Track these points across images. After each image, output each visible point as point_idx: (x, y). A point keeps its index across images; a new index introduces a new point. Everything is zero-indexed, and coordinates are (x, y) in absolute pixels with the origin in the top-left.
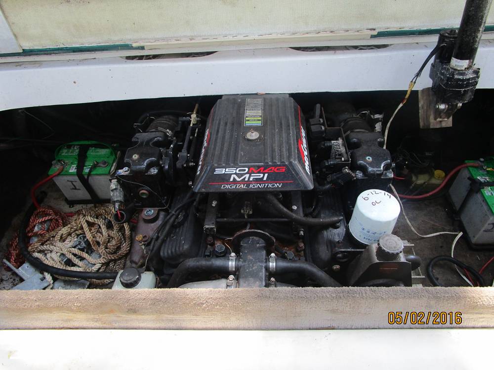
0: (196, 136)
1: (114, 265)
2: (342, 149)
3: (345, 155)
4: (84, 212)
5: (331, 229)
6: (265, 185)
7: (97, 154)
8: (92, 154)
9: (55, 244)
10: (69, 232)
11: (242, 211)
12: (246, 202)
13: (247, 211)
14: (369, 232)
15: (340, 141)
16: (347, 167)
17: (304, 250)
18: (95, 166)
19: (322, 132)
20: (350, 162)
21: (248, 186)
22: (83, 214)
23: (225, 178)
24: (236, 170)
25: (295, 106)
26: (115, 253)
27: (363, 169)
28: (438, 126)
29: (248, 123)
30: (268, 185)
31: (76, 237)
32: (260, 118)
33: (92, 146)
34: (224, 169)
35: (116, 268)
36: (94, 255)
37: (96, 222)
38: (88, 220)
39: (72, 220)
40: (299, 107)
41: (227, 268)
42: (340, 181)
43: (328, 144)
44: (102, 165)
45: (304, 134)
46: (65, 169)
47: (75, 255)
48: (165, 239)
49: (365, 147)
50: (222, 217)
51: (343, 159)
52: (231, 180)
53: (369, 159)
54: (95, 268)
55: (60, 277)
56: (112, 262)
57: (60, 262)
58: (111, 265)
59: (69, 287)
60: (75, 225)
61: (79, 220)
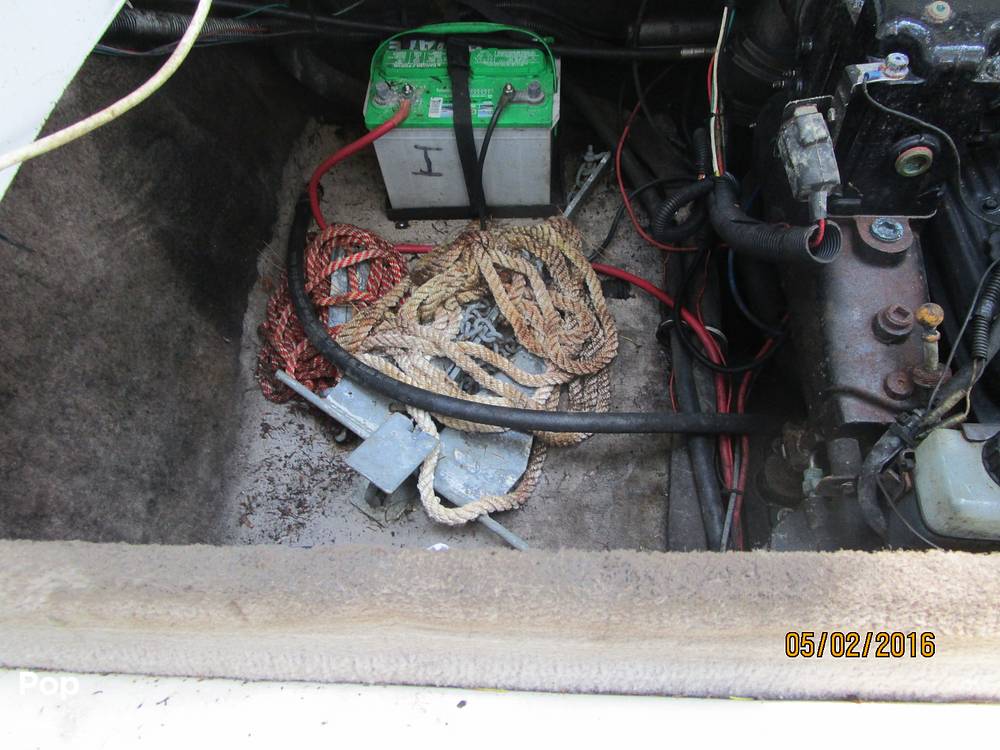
10: (443, 295)
31: (460, 310)
36: (519, 360)
38: (498, 261)
39: (447, 261)
44: (527, 98)
46: (416, 110)
47: (478, 360)
54: (538, 400)
55: (454, 423)
56: (577, 383)
57: (446, 380)
58: (575, 387)
59: (480, 451)
60: (458, 274)
61: (473, 263)
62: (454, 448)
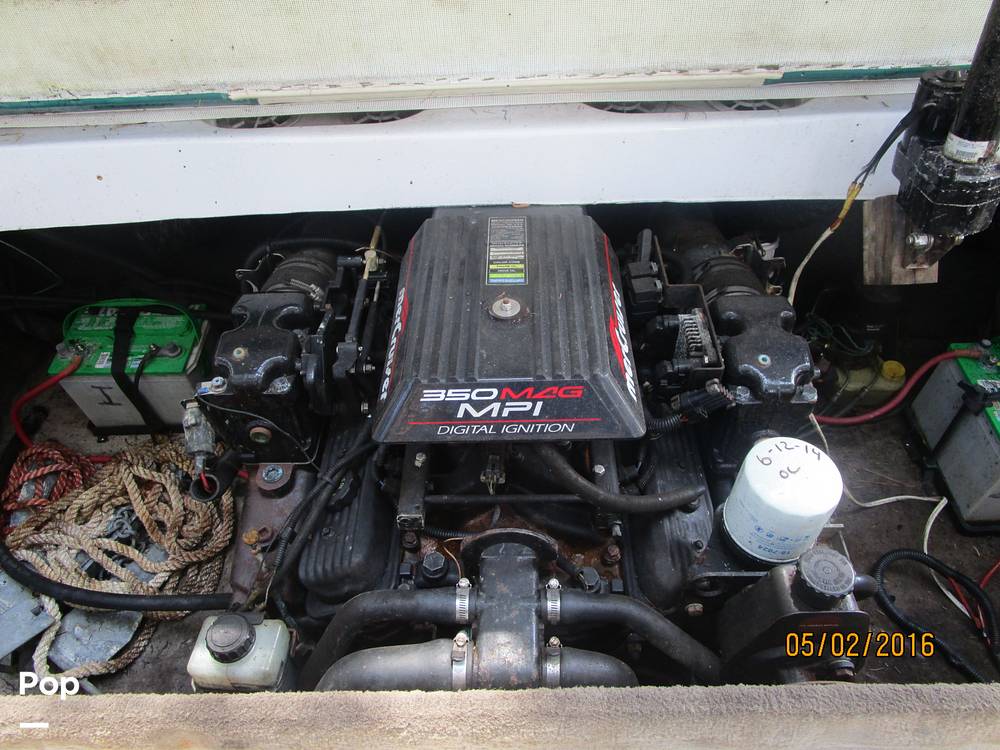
0: (375, 299)
1: (197, 575)
2: (702, 335)
3: (710, 350)
4: (129, 458)
5: (678, 514)
6: (536, 428)
7: (156, 327)
8: (144, 326)
9: (65, 529)
10: (98, 501)
11: (483, 478)
12: (490, 457)
13: (493, 478)
14: (771, 536)
15: (698, 317)
16: (716, 380)
17: (621, 563)
18: (151, 356)
19: (657, 295)
20: (723, 367)
21: (498, 429)
22: (127, 461)
23: (446, 411)
24: (470, 393)
25: (596, 236)
26: (199, 546)
27: (752, 383)
28: (908, 281)
29: (495, 278)
30: (543, 428)
31: (112, 512)
32: (521, 266)
33: (146, 309)
34: (444, 391)
35: (201, 581)
36: (152, 551)
37: (157, 480)
38: (137, 473)
39: (103, 474)
40: (605, 235)
41: (450, 613)
42: (700, 410)
43: (670, 321)
44: (167, 353)
45: (618, 302)
46: (86, 363)
47: (110, 554)
48: (310, 537)
49: (753, 331)
50: (437, 491)
51: (706, 360)
52: (460, 414)
53: (764, 359)
54: (155, 583)
55: (77, 606)
56: (193, 568)
57: (76, 570)
58: (191, 573)
59: (97, 626)
60: (109, 485)
61: (119, 476)
62: (75, 624)
